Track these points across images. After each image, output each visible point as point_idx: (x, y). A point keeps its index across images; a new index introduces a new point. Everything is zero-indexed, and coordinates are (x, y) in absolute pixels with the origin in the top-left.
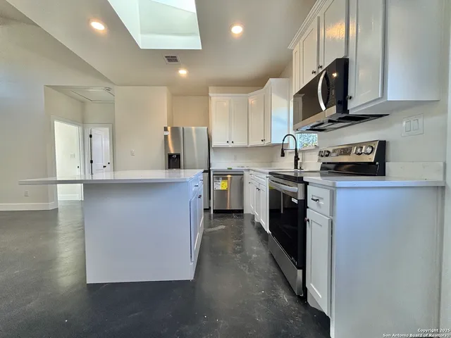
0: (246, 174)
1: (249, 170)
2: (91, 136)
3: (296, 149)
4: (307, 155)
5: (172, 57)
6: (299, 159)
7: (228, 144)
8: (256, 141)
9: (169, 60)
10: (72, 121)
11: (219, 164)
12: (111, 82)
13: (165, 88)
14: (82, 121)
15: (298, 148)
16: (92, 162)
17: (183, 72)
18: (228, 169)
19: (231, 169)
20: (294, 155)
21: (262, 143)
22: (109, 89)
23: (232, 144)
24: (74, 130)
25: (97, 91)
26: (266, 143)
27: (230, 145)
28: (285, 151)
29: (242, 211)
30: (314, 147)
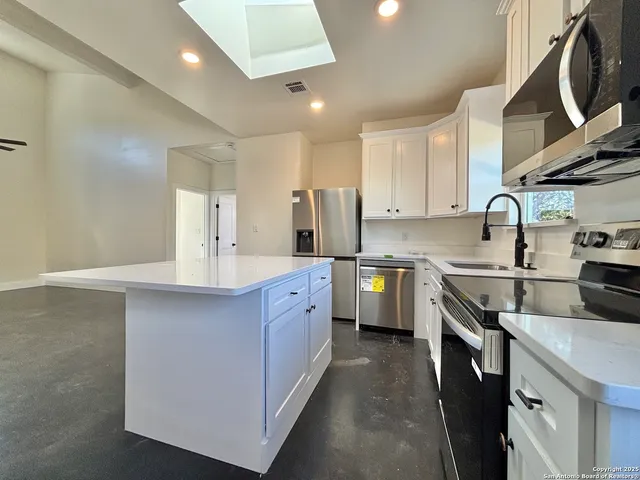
0: (419, 266)
1: (424, 260)
2: (218, 206)
3: (520, 226)
4: (547, 239)
5: (295, 84)
6: (526, 246)
7: (388, 214)
8: (440, 208)
9: (293, 90)
10: (195, 189)
11: (377, 247)
12: (232, 135)
13: (299, 133)
14: (208, 188)
15: (524, 222)
16: (217, 238)
17: (317, 106)
18: (387, 256)
19: (391, 257)
20: (515, 236)
21: (454, 211)
22: (231, 145)
23: (397, 214)
24: (200, 199)
25: (220, 148)
26: (459, 212)
27: (394, 216)
28: (491, 229)
29: (410, 333)
30: (562, 222)
